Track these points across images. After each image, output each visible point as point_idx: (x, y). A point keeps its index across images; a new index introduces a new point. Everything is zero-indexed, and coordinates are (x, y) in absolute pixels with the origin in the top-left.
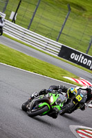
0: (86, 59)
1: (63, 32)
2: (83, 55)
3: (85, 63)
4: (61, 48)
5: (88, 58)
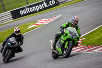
0: (31, 8)
2: (27, 7)
3: (32, 11)
4: (11, 14)
5: (31, 6)
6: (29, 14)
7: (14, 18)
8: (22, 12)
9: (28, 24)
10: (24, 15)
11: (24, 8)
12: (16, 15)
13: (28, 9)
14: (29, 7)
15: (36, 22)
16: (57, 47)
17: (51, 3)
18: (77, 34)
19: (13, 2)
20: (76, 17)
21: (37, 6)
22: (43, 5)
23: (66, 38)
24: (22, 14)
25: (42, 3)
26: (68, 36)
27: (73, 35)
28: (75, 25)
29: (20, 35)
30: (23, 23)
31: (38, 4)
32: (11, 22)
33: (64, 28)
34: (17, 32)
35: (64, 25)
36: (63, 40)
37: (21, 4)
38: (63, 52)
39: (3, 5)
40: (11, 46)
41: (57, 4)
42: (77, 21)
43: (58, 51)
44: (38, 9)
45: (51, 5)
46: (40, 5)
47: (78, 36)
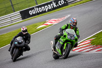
0: (40, 8)
1: (13, 4)
2: (36, 7)
3: (41, 11)
4: (21, 14)
5: (40, 6)
6: (38, 14)
7: (23, 18)
8: (31, 13)
9: (37, 24)
10: (33, 15)
11: (33, 8)
12: (25, 15)
13: (37, 9)
14: (38, 7)
15: (45, 22)
16: (56, 48)
17: (60, 3)
18: (75, 36)
19: (22, 2)
20: (75, 19)
21: (46, 6)
22: (52, 5)
23: (65, 40)
24: (31, 14)
25: (51, 3)
26: (67, 38)
27: (71, 37)
28: (74, 26)
29: (27, 34)
30: (32, 23)
31: (47, 4)
32: (21, 22)
33: (63, 30)
34: (24, 31)
35: (63, 27)
36: (62, 42)
37: (30, 4)
38: (62, 53)
39: (12, 5)
40: (18, 45)
41: (66, 4)
42: (76, 23)
43: (58, 52)
44: (47, 9)
45: (60, 5)
46: (49, 5)
47: (76, 37)
